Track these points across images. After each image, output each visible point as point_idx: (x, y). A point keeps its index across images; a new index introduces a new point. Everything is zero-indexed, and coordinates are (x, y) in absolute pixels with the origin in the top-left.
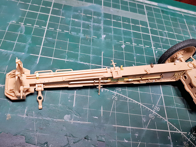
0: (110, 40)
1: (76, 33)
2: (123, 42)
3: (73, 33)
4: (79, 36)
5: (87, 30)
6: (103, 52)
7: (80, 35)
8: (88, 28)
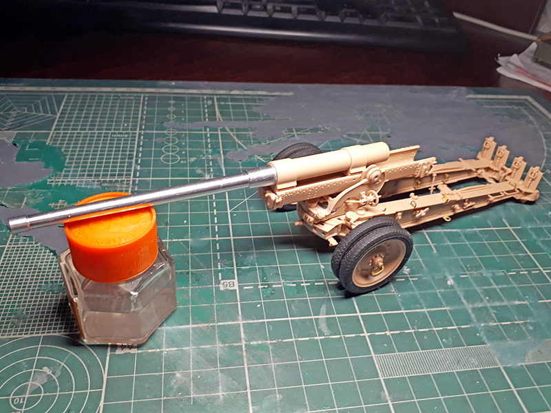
0: (436, 278)
1: (497, 274)
2: (410, 279)
3: (500, 273)
4: (488, 270)
5: (484, 286)
6: (435, 251)
7: (488, 273)
8: (485, 290)
